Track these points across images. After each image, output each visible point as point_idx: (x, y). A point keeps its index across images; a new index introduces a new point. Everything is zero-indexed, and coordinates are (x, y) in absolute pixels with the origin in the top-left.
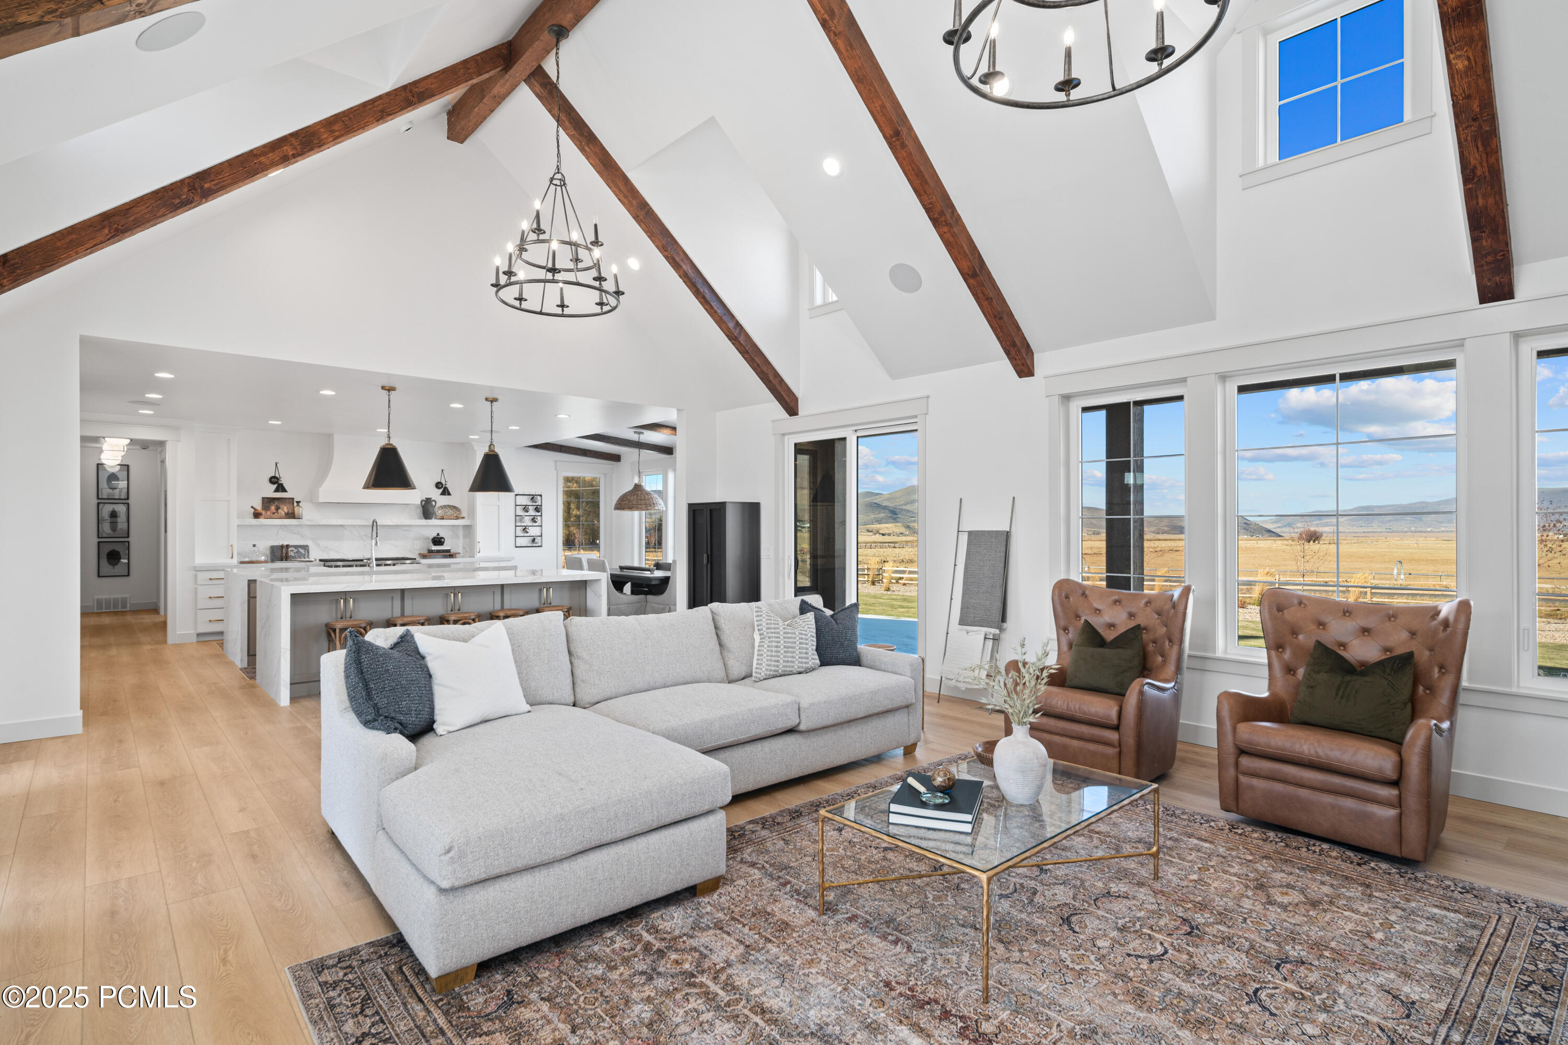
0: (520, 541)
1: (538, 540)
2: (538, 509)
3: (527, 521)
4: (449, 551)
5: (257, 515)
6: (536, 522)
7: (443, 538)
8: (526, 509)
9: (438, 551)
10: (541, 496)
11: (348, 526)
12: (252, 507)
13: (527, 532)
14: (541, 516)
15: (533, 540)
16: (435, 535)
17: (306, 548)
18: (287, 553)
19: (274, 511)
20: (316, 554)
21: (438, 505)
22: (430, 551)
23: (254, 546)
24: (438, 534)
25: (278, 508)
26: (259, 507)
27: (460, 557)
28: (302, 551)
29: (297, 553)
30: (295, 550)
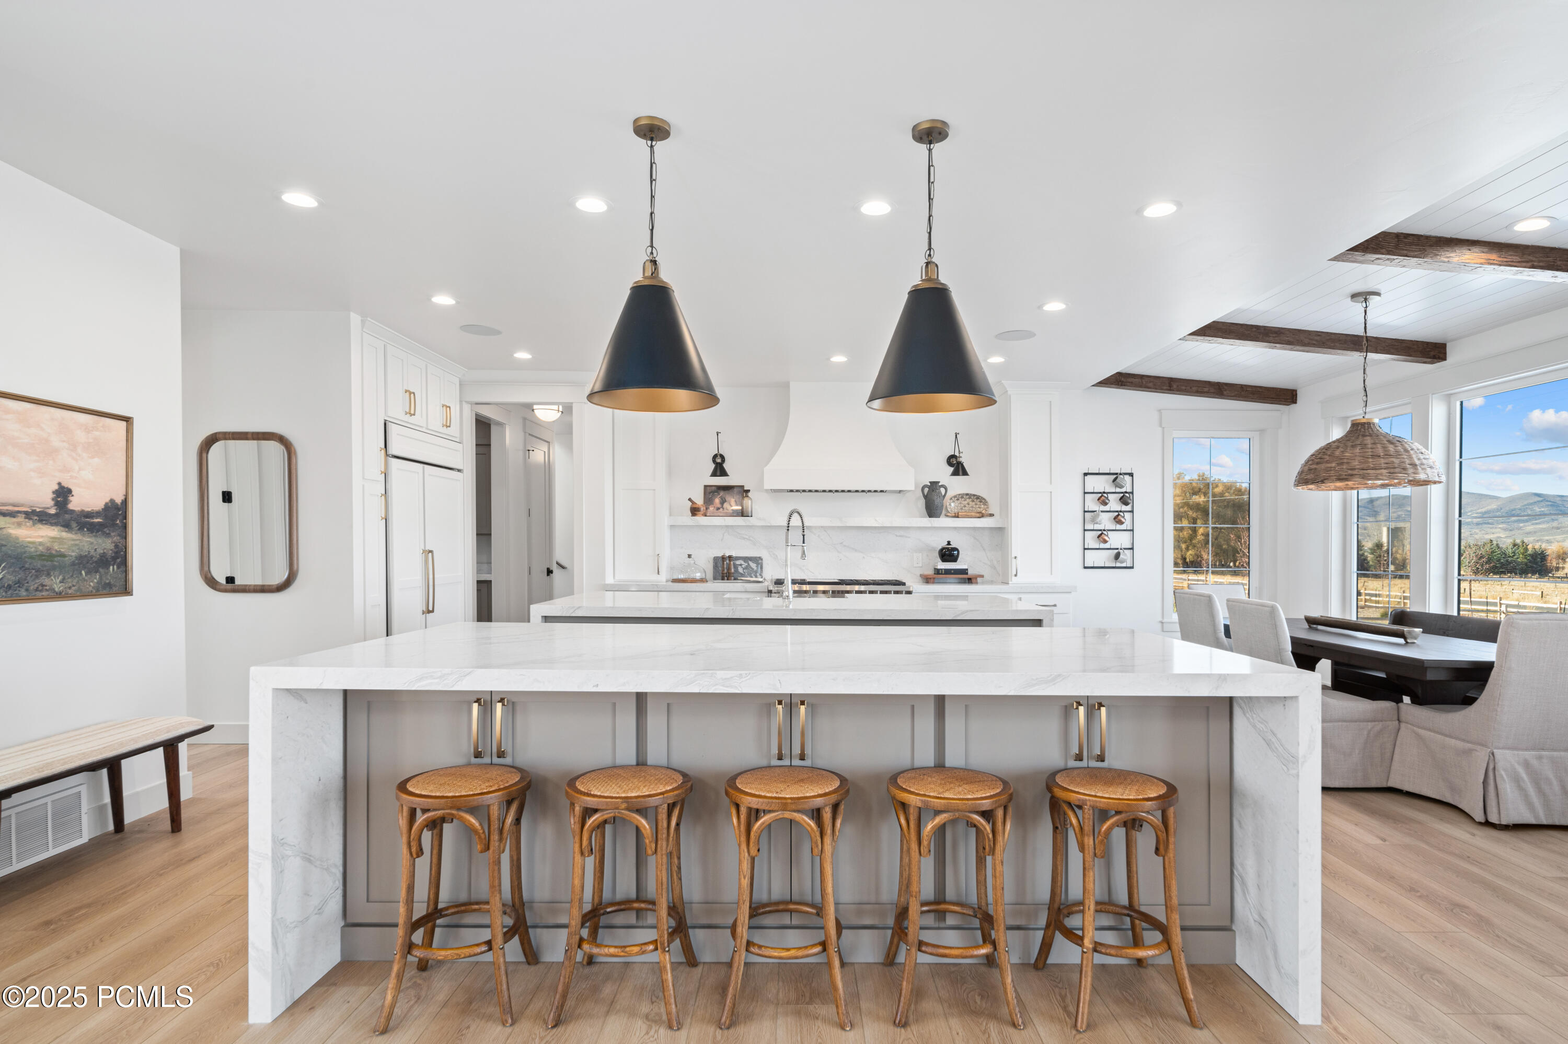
0: (1094, 558)
1: (1126, 556)
2: (1125, 499)
3: (1106, 522)
4: (964, 572)
5: (694, 511)
6: (1121, 523)
7: (956, 549)
8: (1103, 499)
9: (948, 572)
10: (1131, 475)
11: (816, 527)
12: (690, 500)
13: (1105, 542)
14: (1132, 511)
15: (1117, 556)
16: (944, 544)
17: (758, 560)
18: (729, 569)
19: (719, 506)
20: (770, 572)
21: (951, 493)
22: (938, 572)
23: (689, 556)
24: (949, 543)
25: (723, 501)
26: (700, 501)
27: (983, 583)
28: (753, 565)
29: (746, 568)
30: (745, 565)
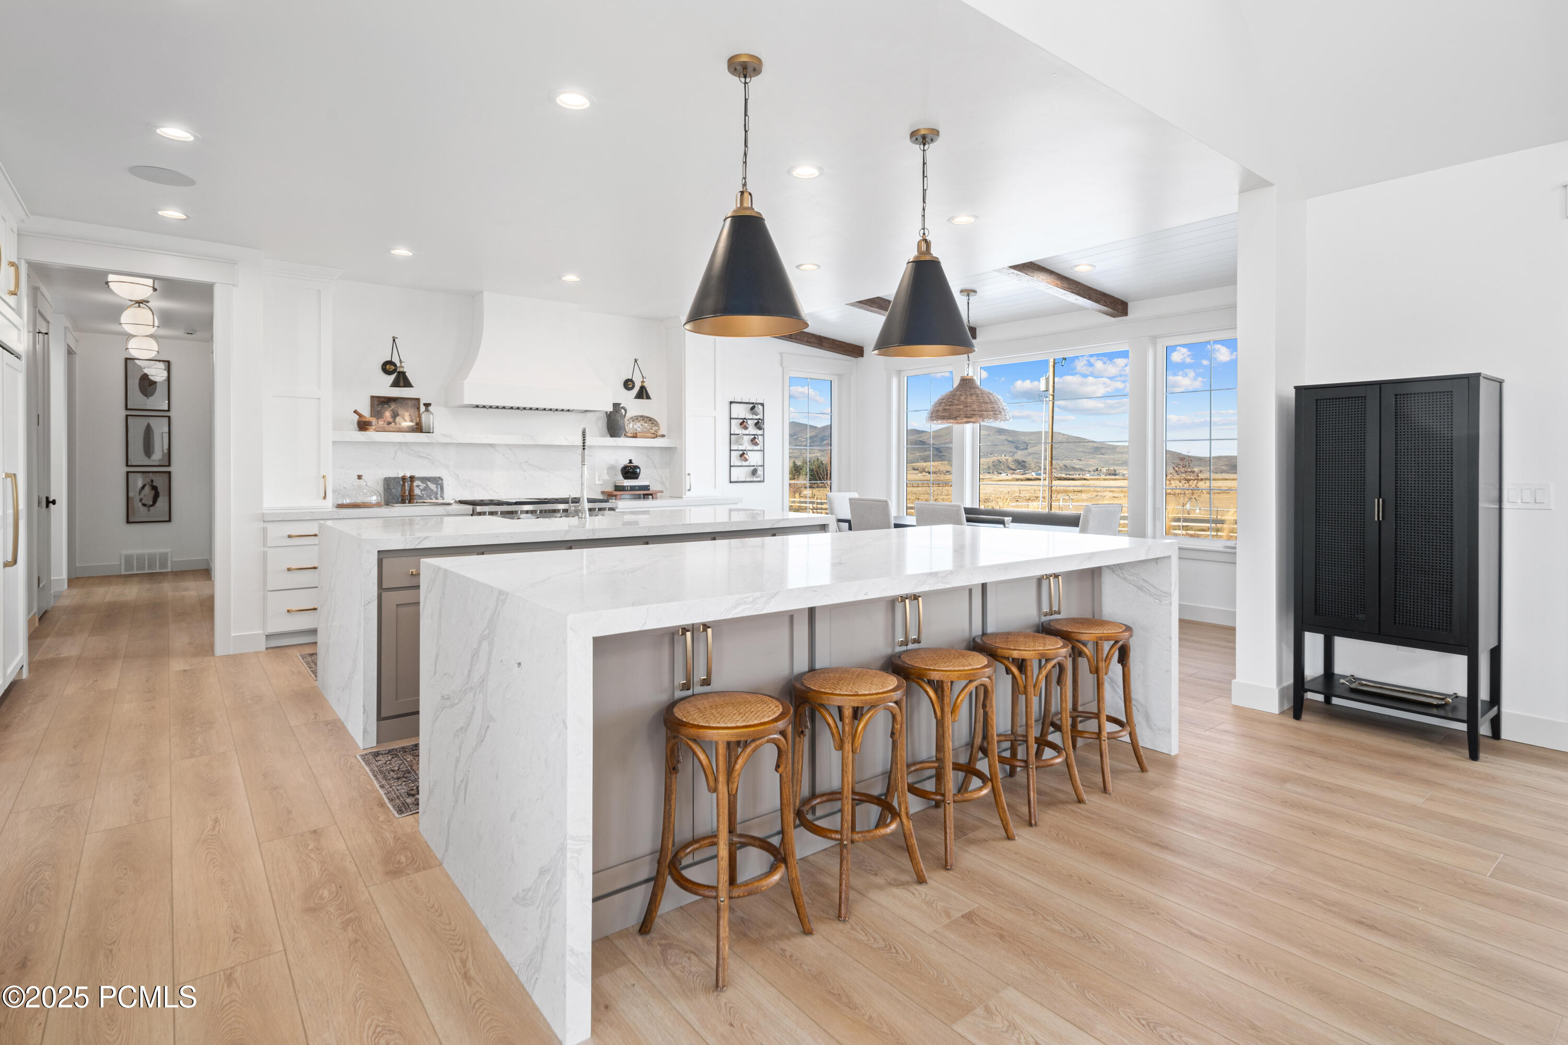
0: (739, 474)
1: (760, 472)
2: (759, 425)
3: (746, 445)
4: (646, 488)
5: (363, 426)
6: (756, 444)
7: (637, 467)
8: (743, 423)
9: (633, 488)
10: (762, 405)
11: (500, 445)
12: (355, 412)
13: (746, 460)
14: (763, 435)
15: (754, 472)
16: (626, 462)
17: (437, 481)
18: (411, 490)
19: (390, 420)
20: (452, 492)
21: (629, 415)
22: (619, 488)
23: (360, 477)
24: (631, 462)
25: (395, 415)
26: (366, 412)
27: (662, 498)
28: (432, 486)
29: (424, 489)
30: (423, 486)
